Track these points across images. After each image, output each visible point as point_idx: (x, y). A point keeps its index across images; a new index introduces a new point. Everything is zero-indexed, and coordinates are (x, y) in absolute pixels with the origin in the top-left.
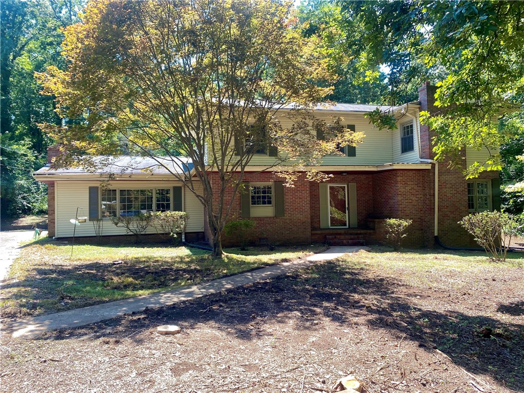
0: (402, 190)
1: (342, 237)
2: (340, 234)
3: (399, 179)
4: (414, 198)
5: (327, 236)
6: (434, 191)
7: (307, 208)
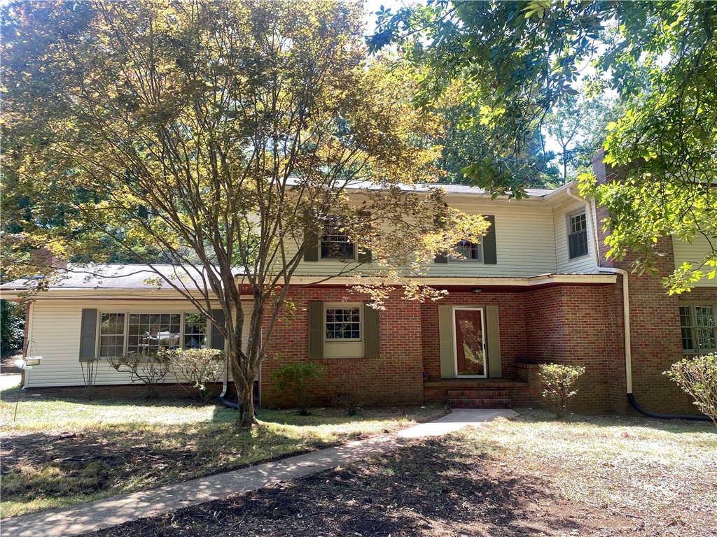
0: (571, 317)
1: (474, 393)
2: (471, 388)
3: (564, 299)
4: (591, 331)
5: (449, 392)
6: (624, 318)
7: (417, 344)
